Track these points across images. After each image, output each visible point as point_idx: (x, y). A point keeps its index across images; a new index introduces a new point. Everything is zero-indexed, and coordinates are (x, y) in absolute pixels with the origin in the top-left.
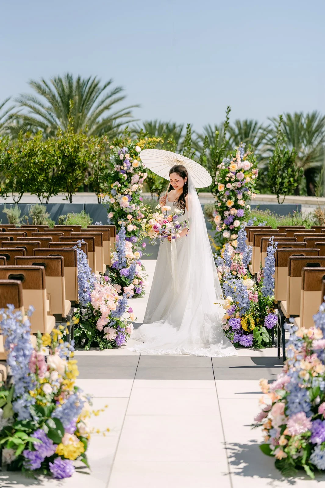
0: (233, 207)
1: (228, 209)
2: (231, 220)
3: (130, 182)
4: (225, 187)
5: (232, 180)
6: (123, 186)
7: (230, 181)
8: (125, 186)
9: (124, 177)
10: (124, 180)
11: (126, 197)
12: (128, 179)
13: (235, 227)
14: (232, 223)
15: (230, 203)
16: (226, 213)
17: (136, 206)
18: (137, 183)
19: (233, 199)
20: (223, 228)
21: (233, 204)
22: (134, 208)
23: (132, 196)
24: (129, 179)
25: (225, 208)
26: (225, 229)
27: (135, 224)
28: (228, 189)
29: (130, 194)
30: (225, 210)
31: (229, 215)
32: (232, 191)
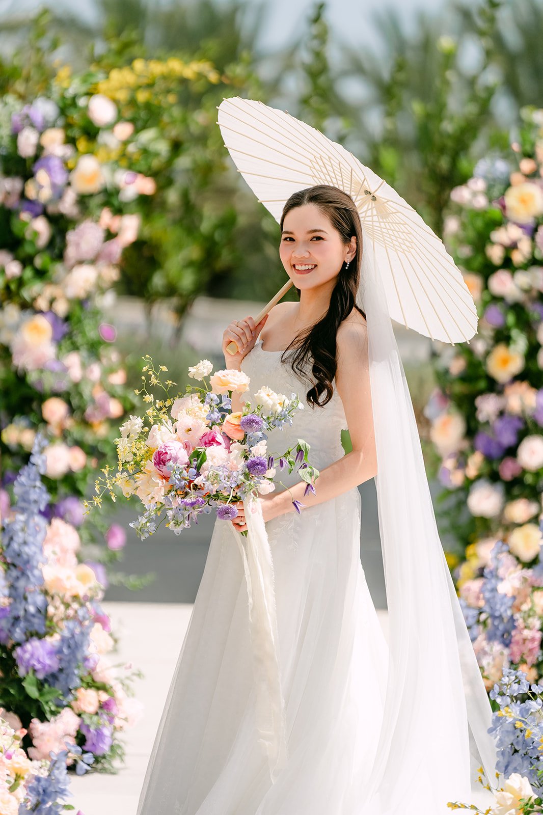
0: (519, 378)
1: (493, 387)
2: (508, 439)
3: (60, 256)
4: (486, 287)
5: (518, 257)
6: (28, 273)
7: (507, 264)
8: (41, 274)
9: (36, 234)
10: (32, 243)
11: (43, 323)
12: (51, 244)
13: (524, 471)
14: (512, 452)
15: (505, 362)
16: (487, 407)
17: (84, 366)
18: (93, 261)
19: (520, 343)
20: (472, 472)
21: (516, 364)
22: (76, 373)
23: (67, 319)
24: (58, 240)
25: (482, 384)
26: (479, 477)
27: (78, 443)
28: (497, 299)
29: (61, 308)
30: (481, 393)
31: (501, 414)
32: (517, 308)
